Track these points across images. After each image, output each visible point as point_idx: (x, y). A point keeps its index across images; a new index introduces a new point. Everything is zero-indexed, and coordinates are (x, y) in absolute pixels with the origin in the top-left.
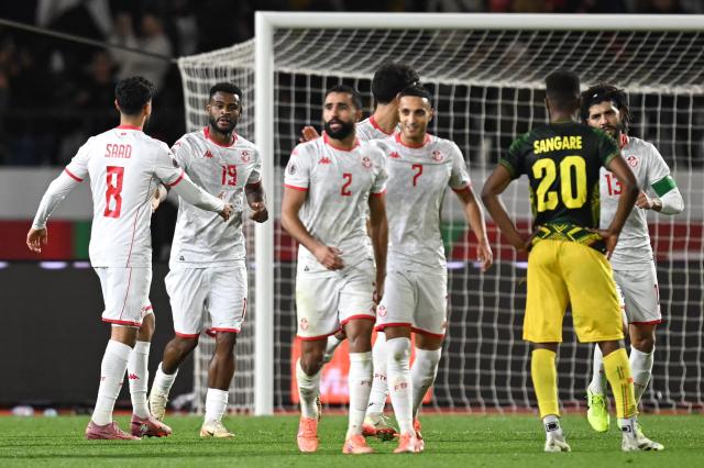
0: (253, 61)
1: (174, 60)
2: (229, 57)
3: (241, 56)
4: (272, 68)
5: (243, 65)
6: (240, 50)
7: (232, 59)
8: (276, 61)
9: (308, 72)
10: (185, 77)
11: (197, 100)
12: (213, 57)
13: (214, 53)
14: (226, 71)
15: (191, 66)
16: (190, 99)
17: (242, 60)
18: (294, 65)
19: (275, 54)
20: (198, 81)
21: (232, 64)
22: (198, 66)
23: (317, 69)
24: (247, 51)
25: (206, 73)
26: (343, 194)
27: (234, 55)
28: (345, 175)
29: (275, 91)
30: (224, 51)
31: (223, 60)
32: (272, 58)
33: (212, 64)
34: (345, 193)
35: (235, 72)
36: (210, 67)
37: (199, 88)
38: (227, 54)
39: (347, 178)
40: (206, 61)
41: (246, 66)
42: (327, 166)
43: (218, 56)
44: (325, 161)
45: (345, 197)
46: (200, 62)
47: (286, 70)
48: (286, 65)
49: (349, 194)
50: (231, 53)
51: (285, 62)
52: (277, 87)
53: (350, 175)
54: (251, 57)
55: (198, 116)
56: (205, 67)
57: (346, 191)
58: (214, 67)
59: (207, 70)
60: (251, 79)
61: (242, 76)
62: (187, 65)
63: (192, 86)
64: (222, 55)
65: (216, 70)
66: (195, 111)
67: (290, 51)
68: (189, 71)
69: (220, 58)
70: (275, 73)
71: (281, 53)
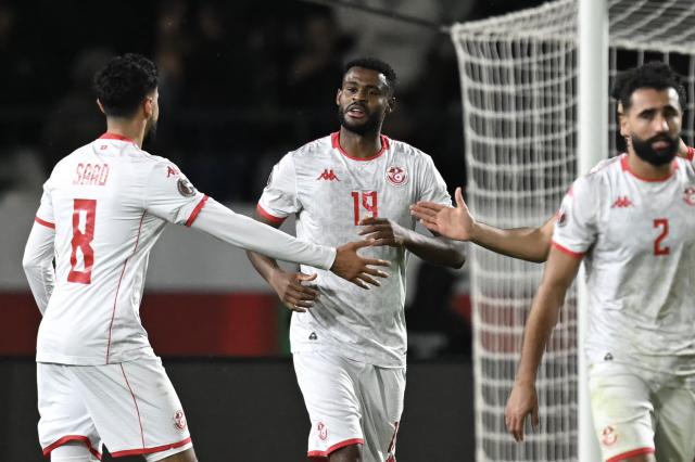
0: (575, 29)
1: (444, 29)
2: (535, 22)
3: (555, 22)
4: (606, 42)
5: (557, 37)
6: (553, 11)
7: (540, 27)
8: (612, 30)
9: (666, 47)
10: (463, 57)
11: (482, 93)
12: (508, 23)
13: (511, 17)
14: (530, 46)
15: (472, 38)
16: (470, 91)
17: (557, 28)
18: (643, 37)
19: (610, 18)
20: (485, 62)
21: (540, 35)
22: (484, 38)
23: (681, 43)
24: (565, 12)
25: (497, 49)
26: (657, 252)
27: (542, 20)
28: (657, 223)
29: (610, 78)
30: (526, 13)
31: (525, 29)
32: (606, 25)
33: (506, 34)
34: (660, 250)
35: (544, 47)
36: (503, 39)
37: (485, 74)
38: (532, 18)
39: (661, 226)
40: (498, 30)
41: (563, 38)
42: (626, 210)
43: (516, 21)
44: (622, 203)
45: (661, 257)
46: (488, 31)
47: (630, 45)
48: (629, 37)
49: (667, 251)
50: (539, 16)
51: (629, 31)
52: (614, 73)
53: (665, 222)
54: (571, 24)
55: (484, 120)
56: (495, 39)
57: (662, 248)
58: (509, 39)
59: (498, 44)
60: (572, 59)
61: (556, 55)
62: (464, 37)
63: (475, 71)
64: (524, 19)
65: (513, 44)
66: (480, 112)
67: (635, 13)
68: (468, 46)
69: (520, 24)
70: (610, 50)
71: (621, 17)
